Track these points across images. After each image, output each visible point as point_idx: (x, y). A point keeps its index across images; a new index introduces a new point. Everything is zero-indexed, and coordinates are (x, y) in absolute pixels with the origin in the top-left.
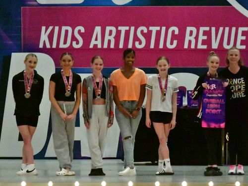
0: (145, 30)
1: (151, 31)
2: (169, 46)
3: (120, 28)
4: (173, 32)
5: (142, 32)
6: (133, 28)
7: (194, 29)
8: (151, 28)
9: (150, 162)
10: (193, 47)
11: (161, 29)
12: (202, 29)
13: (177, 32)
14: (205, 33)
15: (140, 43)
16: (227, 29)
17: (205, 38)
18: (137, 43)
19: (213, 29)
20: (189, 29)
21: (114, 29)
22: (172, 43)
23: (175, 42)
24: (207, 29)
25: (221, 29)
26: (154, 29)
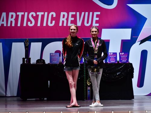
0: (34, 15)
1: (38, 15)
2: (50, 24)
3: (18, 13)
4: (52, 15)
5: (32, 15)
6: (26, 13)
7: (66, 14)
8: (38, 13)
9: (38, 99)
10: (65, 25)
11: (44, 14)
12: (71, 14)
13: (54, 16)
14: (73, 16)
15: (31, 23)
16: (87, 13)
17: (73, 19)
18: (29, 23)
19: (78, 13)
20: (62, 13)
21: (14, 14)
22: (51, 23)
23: (54, 22)
24: (74, 13)
25: (83, 13)
26: (40, 14)
